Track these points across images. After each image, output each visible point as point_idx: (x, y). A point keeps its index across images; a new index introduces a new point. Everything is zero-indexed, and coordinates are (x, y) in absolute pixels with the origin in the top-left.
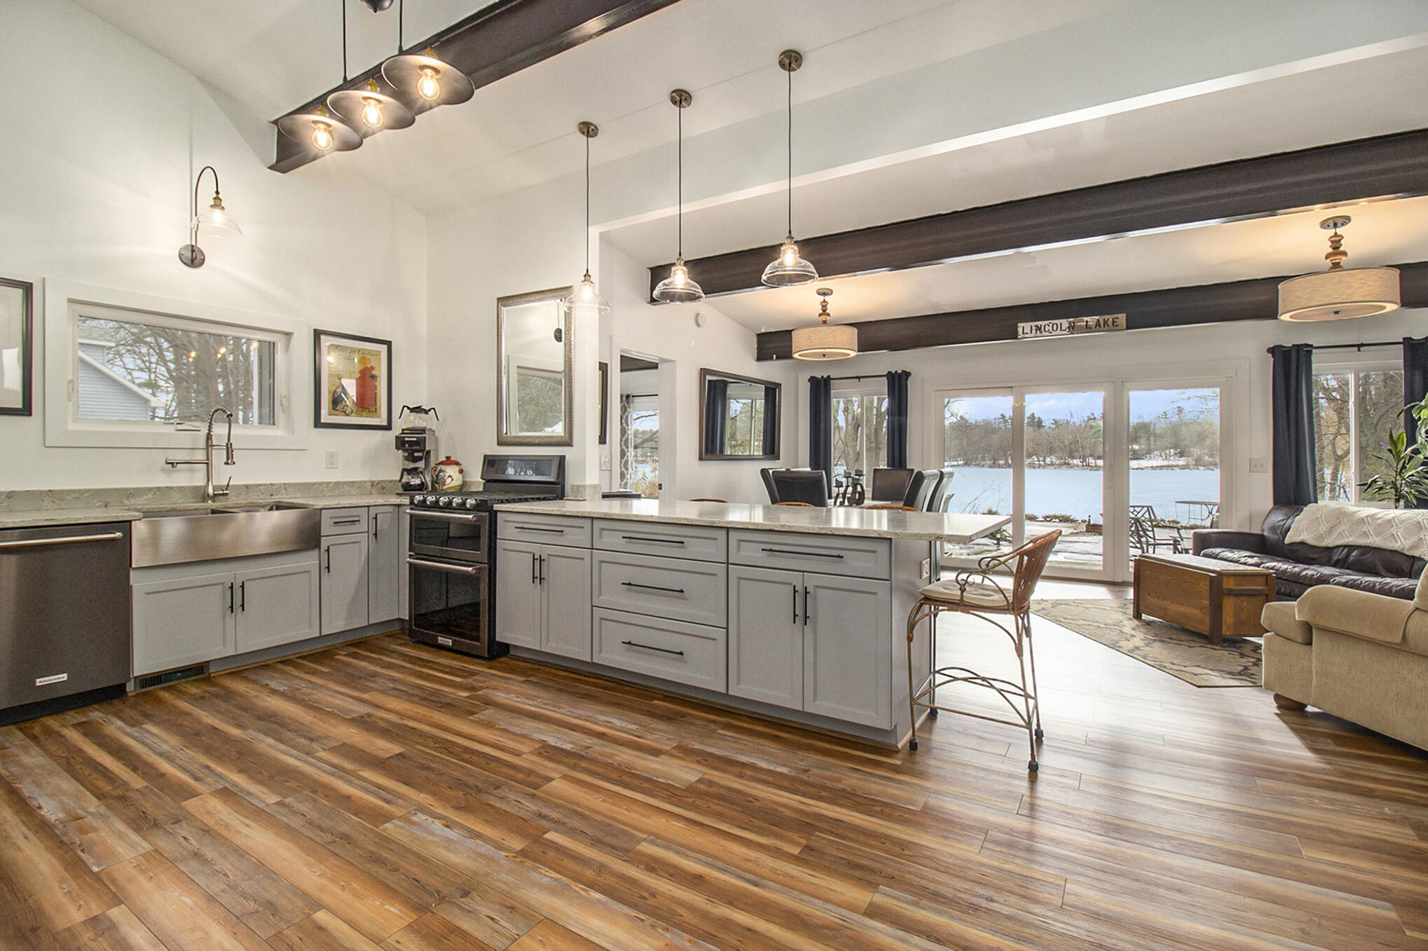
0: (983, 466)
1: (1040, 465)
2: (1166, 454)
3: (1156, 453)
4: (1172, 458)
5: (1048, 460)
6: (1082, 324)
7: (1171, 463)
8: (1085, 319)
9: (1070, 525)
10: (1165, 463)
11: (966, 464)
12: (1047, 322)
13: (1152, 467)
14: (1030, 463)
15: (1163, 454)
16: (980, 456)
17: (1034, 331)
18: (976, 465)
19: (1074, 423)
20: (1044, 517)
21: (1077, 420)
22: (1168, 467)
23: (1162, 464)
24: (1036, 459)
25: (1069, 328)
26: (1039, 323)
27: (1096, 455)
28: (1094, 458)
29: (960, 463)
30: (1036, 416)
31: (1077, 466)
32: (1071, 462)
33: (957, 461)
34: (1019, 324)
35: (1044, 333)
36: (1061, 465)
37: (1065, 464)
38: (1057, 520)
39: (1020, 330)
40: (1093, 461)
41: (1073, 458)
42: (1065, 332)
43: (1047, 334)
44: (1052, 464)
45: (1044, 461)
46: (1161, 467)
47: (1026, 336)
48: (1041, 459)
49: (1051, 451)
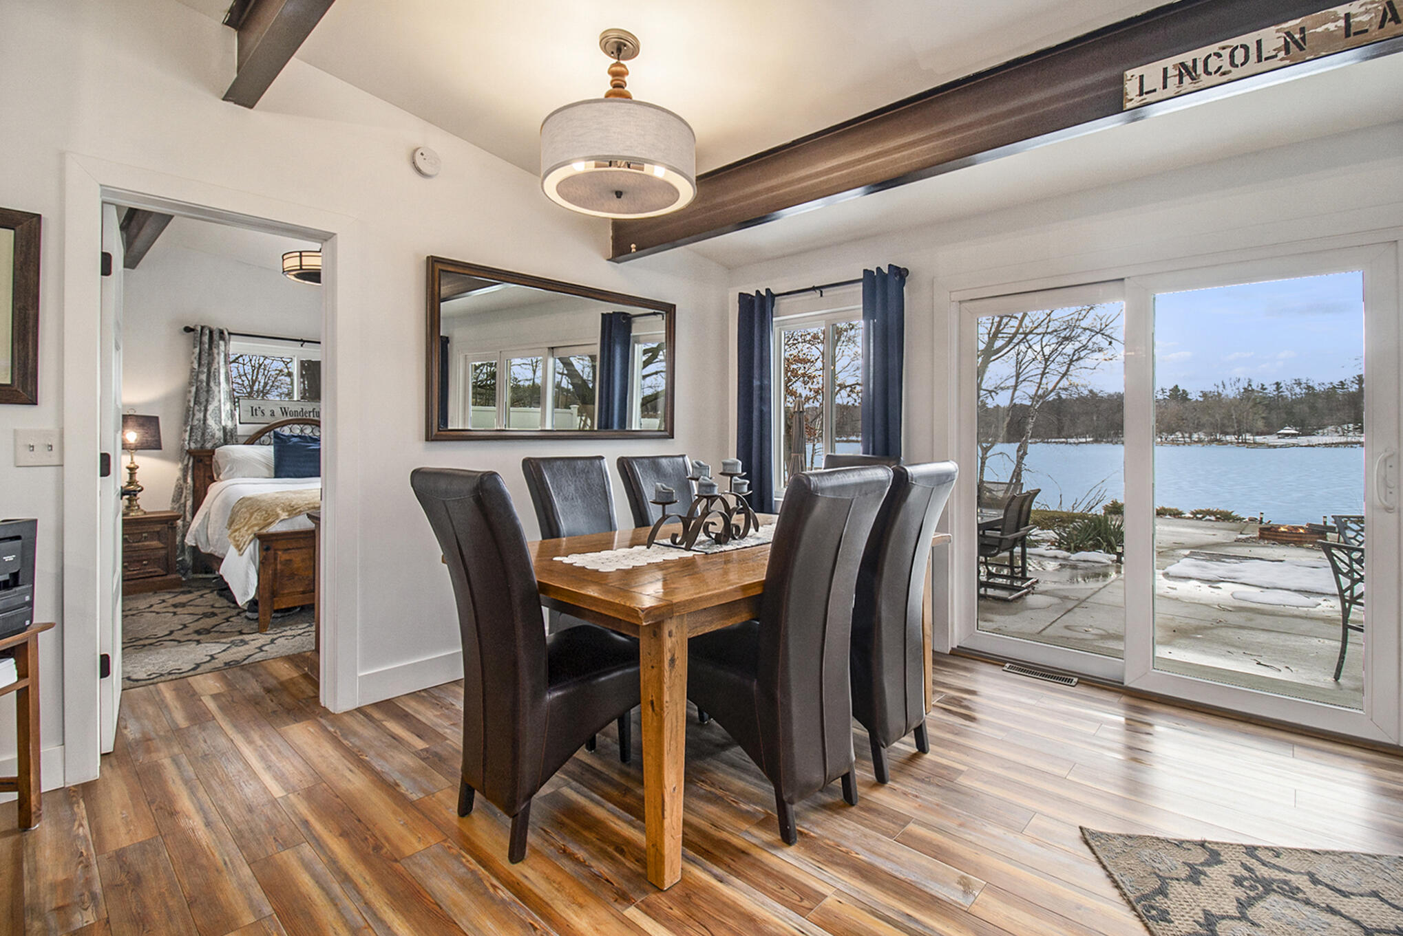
0: (1117, 443)
1: (1185, 443)
2: (1343, 429)
3: (1330, 428)
4: (1351, 434)
5: (1195, 437)
6: (1331, 26)
7: (1349, 439)
8: (1341, 10)
9: (1233, 525)
10: (1343, 439)
11: (1096, 441)
12: (1214, 48)
13: (1325, 444)
14: (1173, 440)
15: (1340, 429)
16: (1112, 432)
17: (1173, 81)
18: (1108, 442)
19: (1227, 396)
20: (1192, 513)
21: (1231, 392)
22: (1346, 444)
23: (1337, 441)
24: (1180, 435)
25: (1287, 48)
26: (1187, 57)
27: (1255, 430)
28: (1252, 435)
29: (1088, 440)
30: (1181, 388)
31: (1231, 443)
32: (1224, 438)
33: (1086, 438)
34: (1128, 73)
35: (1205, 80)
36: (1211, 442)
37: (1217, 440)
38: (1213, 518)
39: (1131, 88)
40: (1252, 437)
41: (1227, 434)
42: (1275, 63)
43: (1216, 78)
44: (1200, 441)
45: (1190, 437)
46: (1337, 445)
47: (1149, 98)
48: (1187, 435)
49: (1198, 427)
